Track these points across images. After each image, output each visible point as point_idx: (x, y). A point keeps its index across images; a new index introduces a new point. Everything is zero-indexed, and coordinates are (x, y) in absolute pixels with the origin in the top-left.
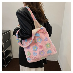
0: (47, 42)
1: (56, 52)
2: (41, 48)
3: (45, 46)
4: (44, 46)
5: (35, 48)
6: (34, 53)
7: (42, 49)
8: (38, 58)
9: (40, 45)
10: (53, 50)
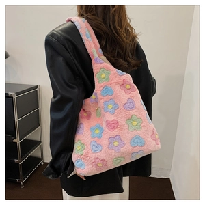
0: (132, 112)
1: (159, 146)
2: (113, 128)
3: (124, 123)
4: (122, 122)
5: (97, 131)
6: (93, 143)
7: (116, 132)
8: (105, 158)
9: (111, 120)
10: (150, 139)
